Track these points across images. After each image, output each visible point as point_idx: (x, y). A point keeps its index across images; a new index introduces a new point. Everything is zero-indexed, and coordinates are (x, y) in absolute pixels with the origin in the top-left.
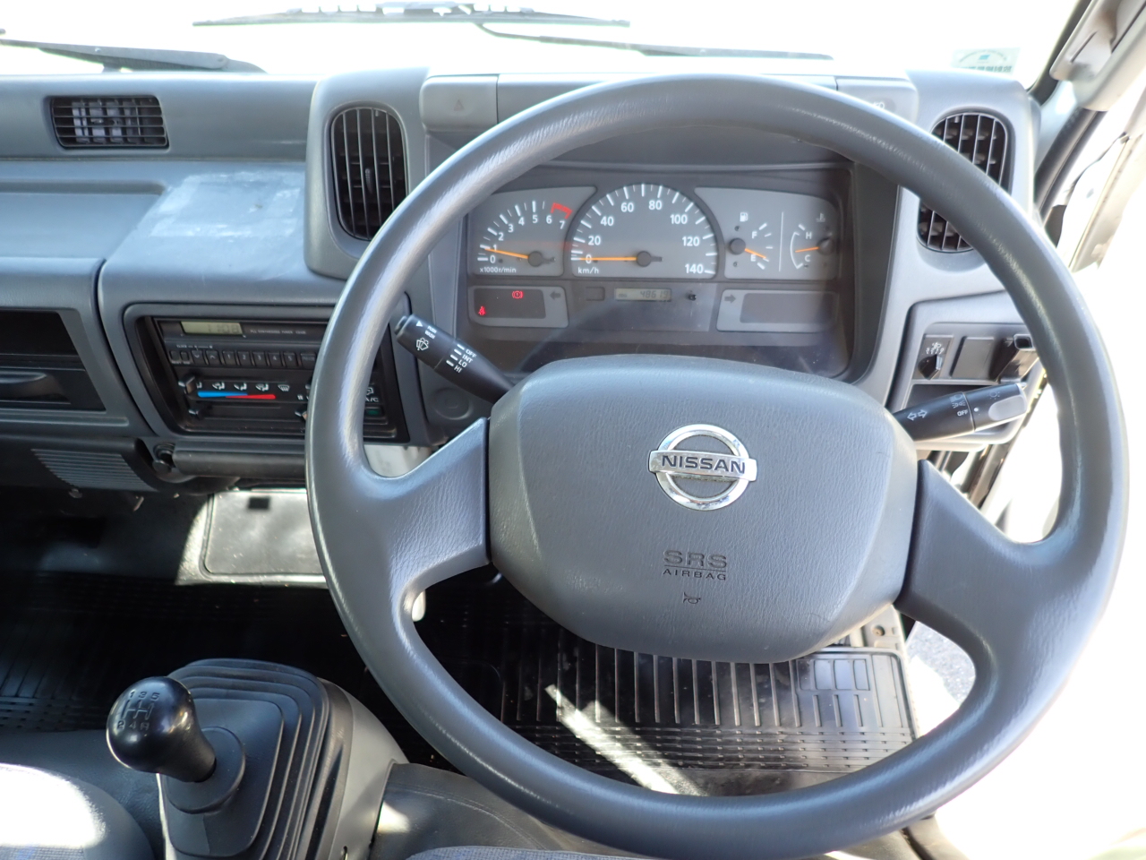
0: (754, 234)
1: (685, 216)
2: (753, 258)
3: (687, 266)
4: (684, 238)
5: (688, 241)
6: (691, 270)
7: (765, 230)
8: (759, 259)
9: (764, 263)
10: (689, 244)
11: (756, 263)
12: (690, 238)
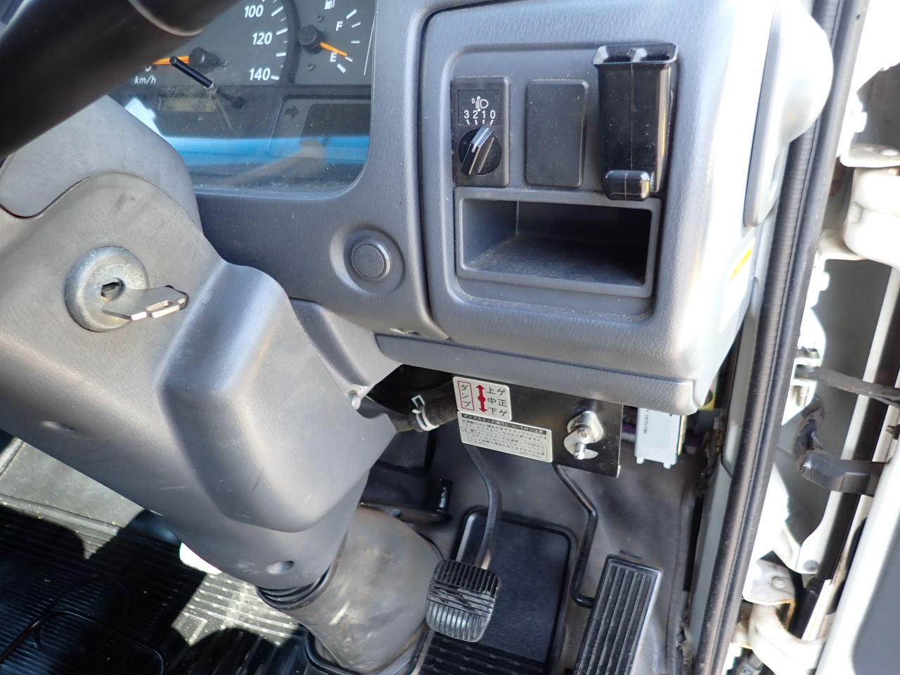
0: (339, 25)
1: (261, 6)
2: (333, 59)
3: (252, 71)
4: (255, 35)
5: (259, 37)
6: (255, 77)
7: (353, 19)
8: (340, 59)
9: (345, 63)
10: (260, 43)
11: (335, 64)
12: (262, 34)
